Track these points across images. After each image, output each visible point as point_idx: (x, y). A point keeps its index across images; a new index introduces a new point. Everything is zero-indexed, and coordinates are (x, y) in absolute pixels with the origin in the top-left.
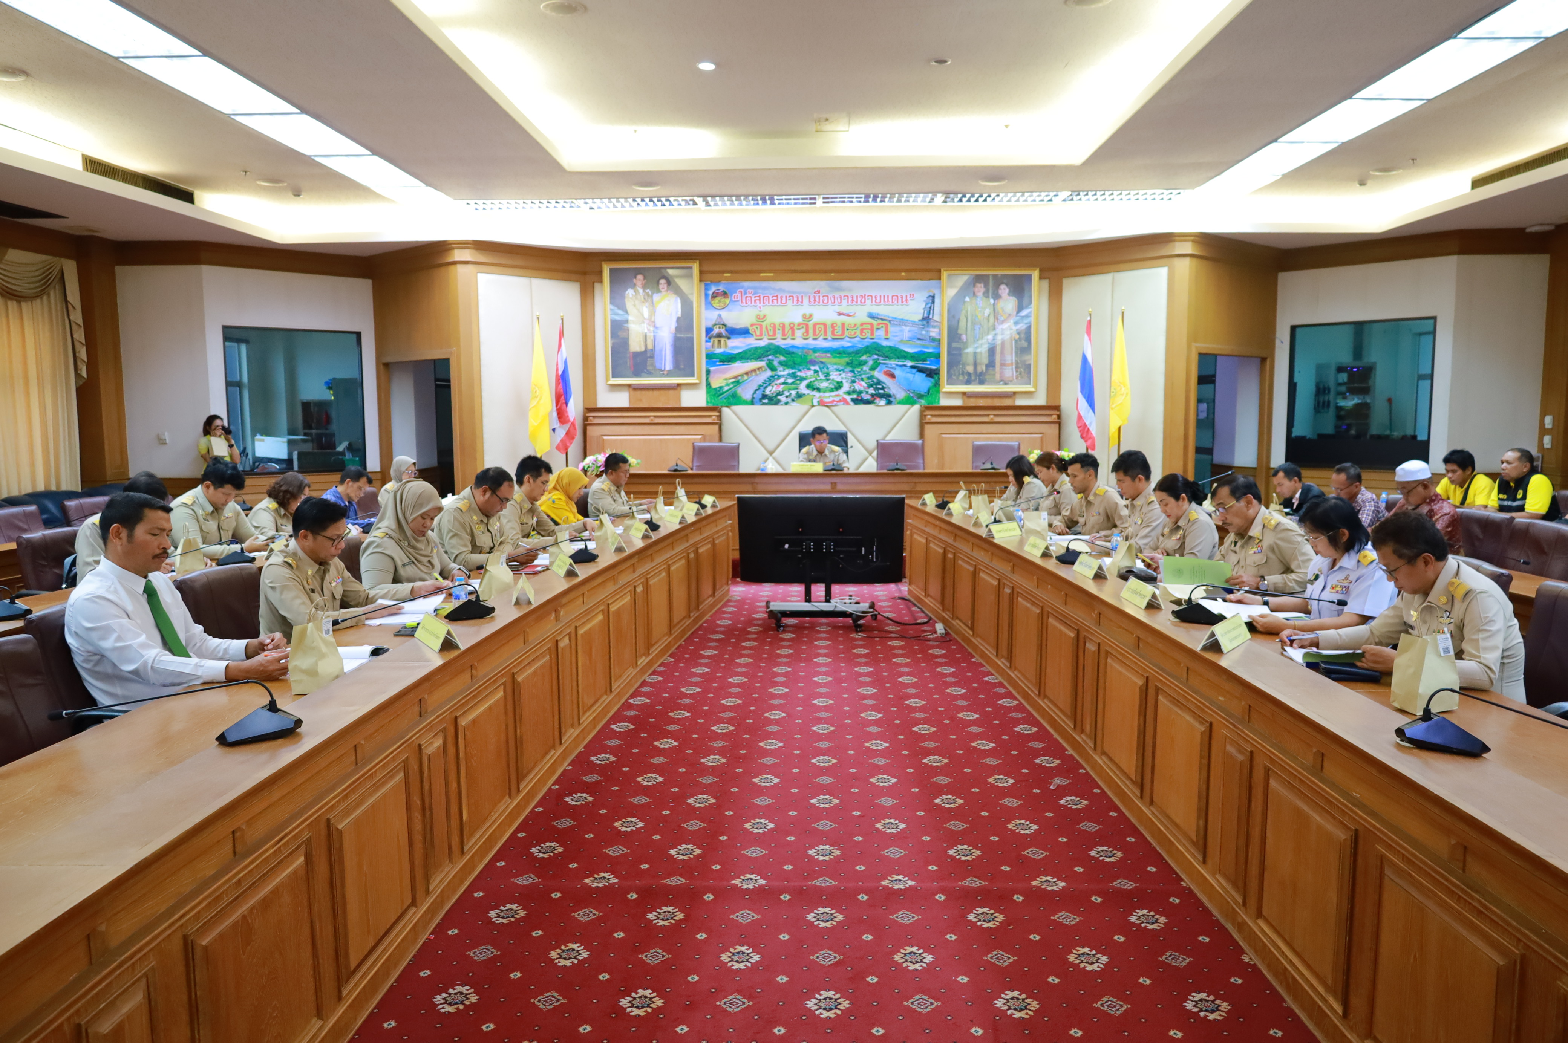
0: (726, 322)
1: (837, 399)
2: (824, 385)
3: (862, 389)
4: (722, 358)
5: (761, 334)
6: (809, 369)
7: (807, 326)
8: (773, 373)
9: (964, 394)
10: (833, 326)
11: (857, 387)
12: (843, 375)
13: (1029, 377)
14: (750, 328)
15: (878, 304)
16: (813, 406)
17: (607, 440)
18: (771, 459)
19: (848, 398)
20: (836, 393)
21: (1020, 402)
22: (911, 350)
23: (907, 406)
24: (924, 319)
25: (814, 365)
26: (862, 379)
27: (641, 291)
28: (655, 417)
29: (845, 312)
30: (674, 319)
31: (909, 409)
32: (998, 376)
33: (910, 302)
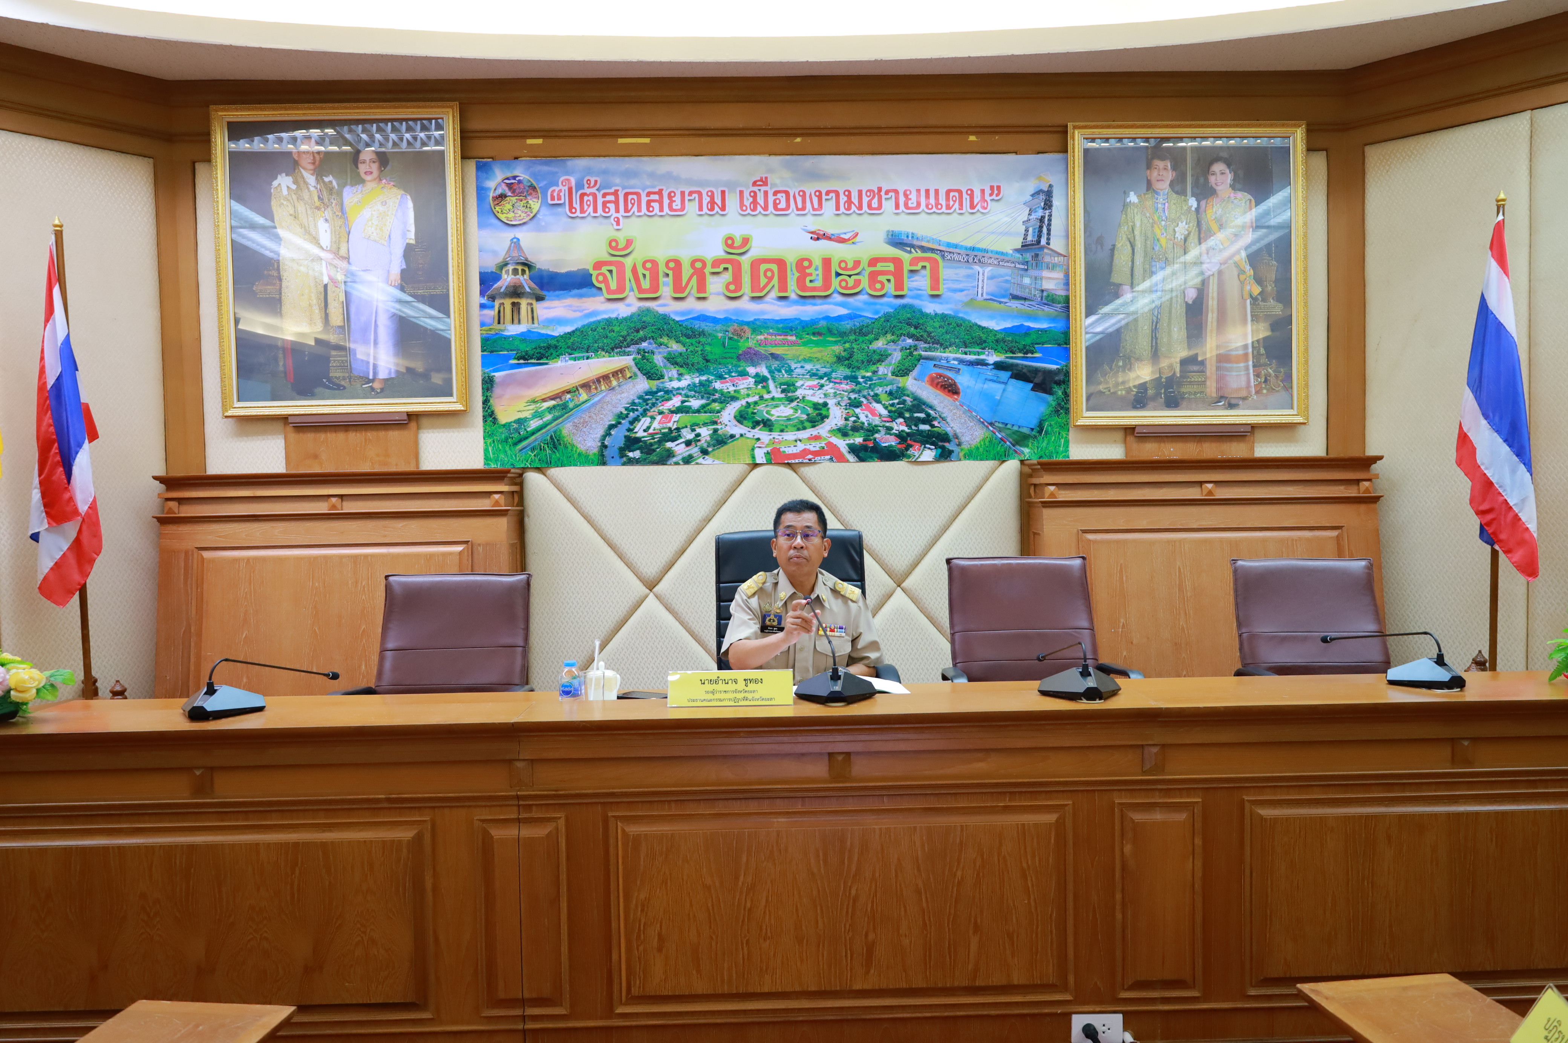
0: (532, 259)
1: (815, 446)
2: (782, 412)
3: (876, 421)
4: (524, 347)
5: (621, 288)
6: (744, 374)
7: (737, 266)
8: (653, 385)
9: (1129, 431)
10: (802, 265)
11: (864, 417)
12: (829, 388)
13: (1289, 388)
14: (594, 273)
15: (913, 211)
16: (756, 465)
17: (212, 561)
18: (651, 595)
19: (842, 444)
20: (810, 432)
21: (1265, 450)
22: (995, 325)
23: (990, 464)
24: (1025, 246)
25: (754, 365)
26: (876, 398)
27: (311, 179)
28: (342, 497)
29: (830, 231)
30: (398, 251)
31: (993, 471)
32: (1211, 388)
33: (992, 205)
